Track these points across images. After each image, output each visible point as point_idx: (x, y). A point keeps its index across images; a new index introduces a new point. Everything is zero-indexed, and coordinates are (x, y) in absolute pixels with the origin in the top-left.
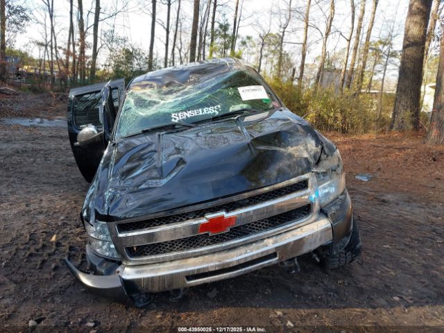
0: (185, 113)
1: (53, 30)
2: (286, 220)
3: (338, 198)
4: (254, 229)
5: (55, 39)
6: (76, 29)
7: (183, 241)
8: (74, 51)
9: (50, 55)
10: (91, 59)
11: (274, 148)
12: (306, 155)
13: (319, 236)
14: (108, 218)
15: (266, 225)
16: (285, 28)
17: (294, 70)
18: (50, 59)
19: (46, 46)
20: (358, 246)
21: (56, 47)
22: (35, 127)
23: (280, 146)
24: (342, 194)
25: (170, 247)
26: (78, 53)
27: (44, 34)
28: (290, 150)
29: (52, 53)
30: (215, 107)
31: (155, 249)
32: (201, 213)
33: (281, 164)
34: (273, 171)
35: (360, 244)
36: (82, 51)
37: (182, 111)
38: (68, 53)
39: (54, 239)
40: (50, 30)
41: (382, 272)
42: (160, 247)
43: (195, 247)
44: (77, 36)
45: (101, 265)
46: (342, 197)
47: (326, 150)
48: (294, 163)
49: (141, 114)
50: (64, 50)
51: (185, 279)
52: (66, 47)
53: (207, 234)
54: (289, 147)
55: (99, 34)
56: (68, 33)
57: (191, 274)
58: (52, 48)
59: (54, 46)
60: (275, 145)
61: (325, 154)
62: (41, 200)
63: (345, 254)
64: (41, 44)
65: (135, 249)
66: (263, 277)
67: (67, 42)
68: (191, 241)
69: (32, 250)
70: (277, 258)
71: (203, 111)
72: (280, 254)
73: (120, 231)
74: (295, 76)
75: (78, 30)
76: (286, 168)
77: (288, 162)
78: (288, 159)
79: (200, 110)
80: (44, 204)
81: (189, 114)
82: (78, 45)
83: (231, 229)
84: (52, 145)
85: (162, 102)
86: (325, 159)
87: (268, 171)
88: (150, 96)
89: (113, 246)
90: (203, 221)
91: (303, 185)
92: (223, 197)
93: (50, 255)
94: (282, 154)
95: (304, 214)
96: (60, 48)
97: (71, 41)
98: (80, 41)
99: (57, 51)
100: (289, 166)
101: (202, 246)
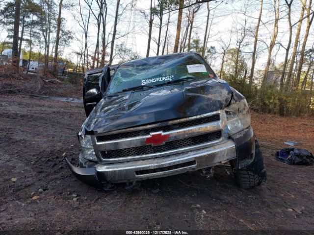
0: (150, 80)
1: (86, 45)
2: (203, 140)
3: (243, 130)
4: (181, 145)
5: (87, 50)
6: (101, 44)
7: (135, 149)
8: (98, 58)
9: (83, 60)
10: (108, 63)
11: (199, 95)
12: (219, 99)
13: (226, 153)
14: (92, 133)
15: (190, 143)
16: (240, 43)
17: (246, 71)
18: (83, 62)
19: (81, 55)
20: (263, 171)
21: (87, 56)
22: (68, 102)
23: (203, 94)
24: (247, 128)
25: (128, 152)
26: (100, 59)
27: (81, 48)
28: (210, 96)
29: (85, 59)
30: (170, 77)
31: (118, 154)
32: (147, 132)
33: (202, 104)
34: (196, 108)
35: (265, 169)
36: (103, 58)
37: (148, 79)
38: (94, 59)
39: (64, 154)
40: (85, 45)
41: (285, 195)
42: (121, 152)
43: (143, 154)
44: (101, 48)
45: (85, 163)
46: (246, 130)
47: (235, 98)
48: (211, 103)
49: (124, 80)
50: (92, 57)
51: (135, 173)
52: (93, 55)
53: (150, 145)
54: (210, 95)
55: (114, 47)
56: (95, 47)
57: (138, 170)
58: (85, 56)
59: (86, 55)
60: (201, 93)
61: (234, 100)
62: (62, 136)
63: (254, 176)
64: (78, 54)
65: (106, 153)
66: (194, 187)
67: (94, 52)
68: (141, 150)
69: (50, 158)
70: (196, 165)
71: (162, 79)
72: (198, 162)
73: (98, 141)
74: (247, 75)
75: (102, 44)
76: (205, 107)
77: (206, 103)
78: (207, 101)
79: (160, 78)
80: (63, 138)
81: (153, 81)
82: (101, 54)
83: (166, 143)
84: (76, 110)
85: (138, 74)
86: (234, 103)
87: (192, 108)
88: (131, 71)
89: (94, 153)
90: (149, 136)
91: (216, 118)
92: (161, 122)
93: (60, 162)
94: (204, 98)
95: (217, 138)
96: (90, 56)
97: (97, 52)
98: (102, 51)
99: (87, 58)
100: (207, 105)
101: (147, 153)
